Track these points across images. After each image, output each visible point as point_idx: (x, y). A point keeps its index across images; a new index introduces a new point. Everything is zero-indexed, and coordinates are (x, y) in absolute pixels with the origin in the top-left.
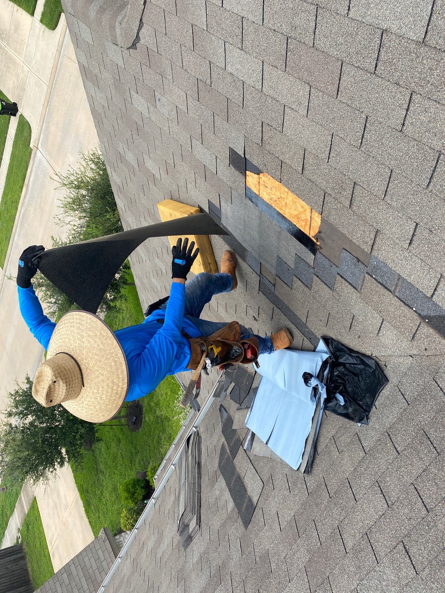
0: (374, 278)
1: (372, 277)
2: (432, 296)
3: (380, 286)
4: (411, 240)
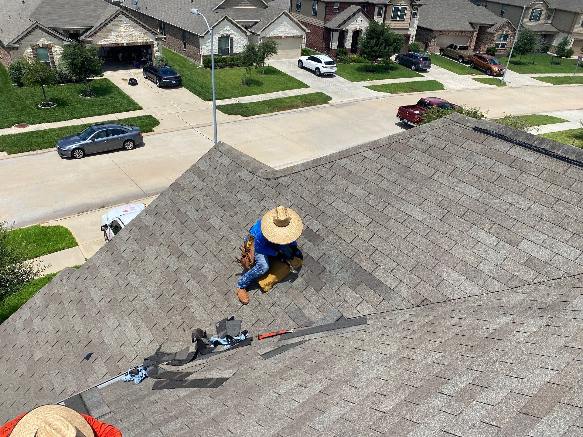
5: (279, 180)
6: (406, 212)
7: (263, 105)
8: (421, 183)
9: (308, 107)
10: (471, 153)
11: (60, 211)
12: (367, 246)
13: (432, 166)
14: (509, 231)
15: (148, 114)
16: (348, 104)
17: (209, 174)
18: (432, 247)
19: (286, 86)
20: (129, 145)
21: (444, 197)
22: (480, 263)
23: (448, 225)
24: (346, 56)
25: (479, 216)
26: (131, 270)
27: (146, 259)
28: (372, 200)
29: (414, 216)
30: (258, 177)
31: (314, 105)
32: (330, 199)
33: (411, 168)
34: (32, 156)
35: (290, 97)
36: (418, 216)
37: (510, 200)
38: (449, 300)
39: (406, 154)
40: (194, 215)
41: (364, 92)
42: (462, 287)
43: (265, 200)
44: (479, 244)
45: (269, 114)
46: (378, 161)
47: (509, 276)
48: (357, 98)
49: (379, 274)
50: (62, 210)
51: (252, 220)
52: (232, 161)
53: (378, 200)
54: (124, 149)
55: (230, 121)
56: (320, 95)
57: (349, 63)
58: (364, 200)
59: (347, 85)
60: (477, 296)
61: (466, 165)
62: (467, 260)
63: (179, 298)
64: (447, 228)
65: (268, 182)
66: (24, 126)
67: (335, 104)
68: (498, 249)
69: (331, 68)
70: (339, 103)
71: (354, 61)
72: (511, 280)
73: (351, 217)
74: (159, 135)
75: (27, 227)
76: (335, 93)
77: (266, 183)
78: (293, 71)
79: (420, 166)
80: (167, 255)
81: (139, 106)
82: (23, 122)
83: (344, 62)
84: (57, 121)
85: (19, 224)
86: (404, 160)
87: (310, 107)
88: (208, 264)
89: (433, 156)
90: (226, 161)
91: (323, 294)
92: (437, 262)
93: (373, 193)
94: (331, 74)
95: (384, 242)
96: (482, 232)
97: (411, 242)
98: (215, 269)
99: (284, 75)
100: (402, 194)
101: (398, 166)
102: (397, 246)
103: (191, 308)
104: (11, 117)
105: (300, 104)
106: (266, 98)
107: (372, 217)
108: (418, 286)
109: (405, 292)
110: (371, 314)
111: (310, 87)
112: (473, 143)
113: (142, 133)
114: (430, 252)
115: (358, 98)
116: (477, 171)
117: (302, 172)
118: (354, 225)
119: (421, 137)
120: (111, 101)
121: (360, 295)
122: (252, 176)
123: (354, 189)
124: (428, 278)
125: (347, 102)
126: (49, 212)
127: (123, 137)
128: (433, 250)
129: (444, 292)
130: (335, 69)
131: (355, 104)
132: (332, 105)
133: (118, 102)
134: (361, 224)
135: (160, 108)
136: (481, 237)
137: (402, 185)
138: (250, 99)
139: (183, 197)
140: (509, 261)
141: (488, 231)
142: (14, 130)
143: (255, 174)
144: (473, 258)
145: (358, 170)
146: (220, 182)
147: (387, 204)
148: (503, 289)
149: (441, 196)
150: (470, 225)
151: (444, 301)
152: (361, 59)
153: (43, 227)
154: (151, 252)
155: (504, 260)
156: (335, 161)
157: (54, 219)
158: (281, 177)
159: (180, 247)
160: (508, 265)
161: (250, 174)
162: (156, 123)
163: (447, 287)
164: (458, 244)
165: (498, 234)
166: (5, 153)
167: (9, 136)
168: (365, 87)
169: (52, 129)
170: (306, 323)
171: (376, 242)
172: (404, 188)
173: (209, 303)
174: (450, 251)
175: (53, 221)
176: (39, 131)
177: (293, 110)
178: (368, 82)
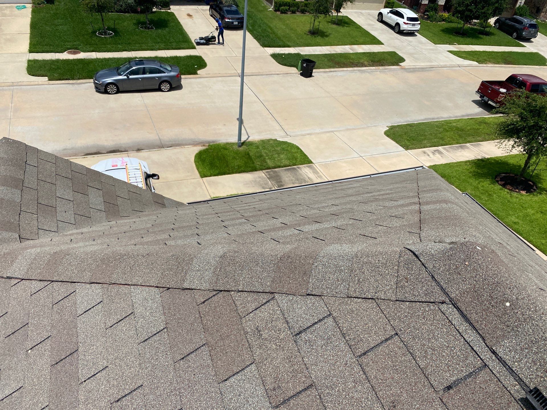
7: (323, 58)
9: (374, 67)
16: (423, 69)
19: (357, 41)
20: (166, 86)
24: (436, 13)
31: (382, 65)
35: (357, 54)
41: (446, 57)
45: (327, 70)
48: (434, 64)
55: (282, 73)
56: (393, 54)
57: (437, 22)
59: (428, 47)
66: (75, 53)
67: (406, 67)
69: (414, 25)
70: (412, 67)
71: (443, 20)
74: (202, 80)
76: (411, 54)
78: (369, 25)
82: (76, 49)
83: (431, 20)
84: (108, 52)
87: (377, 68)
94: (412, 32)
99: (358, 27)
105: (366, 63)
106: (330, 51)
111: (383, 44)
115: (437, 64)
125: (422, 67)
126: (58, 149)
127: (159, 78)
130: (418, 27)
131: (431, 70)
132: (404, 69)
138: (312, 51)
142: (65, 56)
152: (453, 18)
162: (203, 65)
166: (46, 78)
167: (58, 61)
168: (448, 51)
176: (87, 60)
177: (355, 68)
178: (454, 47)
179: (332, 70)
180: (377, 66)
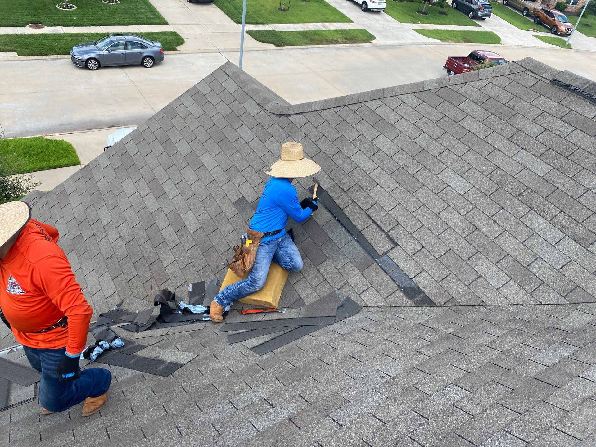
0: (379, 266)
1: (378, 264)
2: (413, 278)
3: (381, 269)
4: (415, 253)
5: (291, 118)
6: (445, 180)
7: (299, 36)
8: (470, 145)
9: (348, 44)
10: (542, 114)
11: (66, 124)
12: (387, 217)
13: (488, 124)
14: (579, 225)
15: (173, 31)
16: (392, 47)
17: (209, 100)
18: (472, 231)
19: (327, 18)
20: (149, 62)
21: (497, 167)
22: (532, 262)
23: (497, 205)
25: (542, 199)
26: (104, 204)
27: (122, 194)
28: (403, 159)
29: (454, 187)
30: (266, 111)
31: (355, 43)
32: (350, 151)
33: (459, 123)
34: (44, 61)
35: (330, 31)
36: (459, 188)
37: (587, 183)
38: (482, 304)
39: (456, 105)
40: (184, 148)
41: (412, 35)
42: (503, 291)
43: (271, 141)
44: (535, 237)
45: (304, 47)
46: (419, 109)
47: (571, 286)
49: (396, 256)
50: (69, 124)
51: (251, 164)
52: (237, 87)
53: (411, 159)
54: (142, 65)
55: (261, 49)
56: (364, 32)
58: (393, 158)
59: (395, 26)
60: (521, 305)
61: (533, 129)
62: (517, 256)
63: (151, 247)
64: (495, 208)
65: (277, 119)
66: (38, 27)
67: (378, 45)
68: (561, 247)
69: (380, 3)
70: (383, 44)
72: (573, 292)
73: (373, 177)
74: (182, 56)
75: (29, 137)
76: (380, 32)
77: (274, 119)
79: (471, 122)
80: (147, 192)
81: (165, 21)
82: (38, 22)
84: (75, 26)
85: (22, 134)
86: (451, 111)
87: (350, 45)
88: (190, 211)
89: (491, 112)
90: (231, 86)
91: (321, 271)
92: (475, 251)
93: (406, 150)
94: (379, 10)
95: (409, 216)
96: (541, 221)
97: (445, 221)
98: (199, 218)
100: (443, 155)
101: (444, 118)
102: (426, 223)
103: (163, 262)
104: (26, 15)
105: (340, 40)
106: (304, 29)
107: (400, 181)
108: (445, 280)
109: (427, 285)
110: (378, 306)
111: (353, 22)
112: (547, 100)
113: (164, 50)
114: (468, 237)
115: (404, 41)
116: (546, 138)
117: (320, 111)
118: (374, 188)
119: (479, 84)
120: (135, 11)
121: (368, 279)
122: (260, 109)
123: (383, 142)
124: (459, 271)
125: (392, 44)
126: (54, 124)
127: (142, 53)
128: (472, 235)
129: (478, 293)
130: (384, 6)
131: (400, 47)
132: (375, 46)
133: (142, 13)
134: (384, 187)
135: (187, 26)
136: (540, 227)
137: (444, 144)
138: (286, 28)
139: (175, 125)
140: (573, 265)
141: (550, 221)
142: (28, 30)
143: (263, 107)
144: (525, 254)
145: (391, 117)
146: (220, 111)
147: (422, 166)
148: (560, 302)
149: (493, 165)
150: (527, 209)
151: (476, 304)
153: (46, 140)
154: (128, 186)
155: (567, 263)
156: (364, 103)
157: (59, 133)
158: (293, 114)
159: (162, 185)
160: (572, 272)
161: (258, 106)
162: (180, 41)
163: (483, 288)
164: (506, 232)
165: (563, 226)
166: (15, 54)
167: (22, 36)
168: (414, 30)
169: (68, 34)
170: (296, 304)
171: (399, 214)
172: (447, 149)
173: (186, 258)
174: (495, 240)
175: (57, 134)
176: (54, 34)
177: (331, 45)
178: (418, 25)
179: (309, 46)
180: (350, 43)
